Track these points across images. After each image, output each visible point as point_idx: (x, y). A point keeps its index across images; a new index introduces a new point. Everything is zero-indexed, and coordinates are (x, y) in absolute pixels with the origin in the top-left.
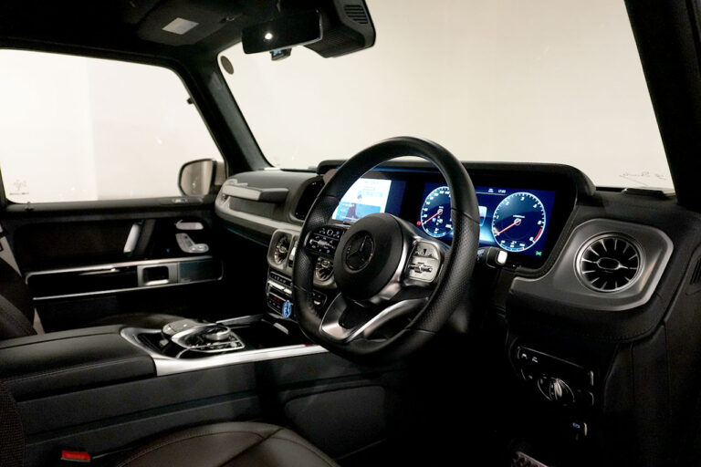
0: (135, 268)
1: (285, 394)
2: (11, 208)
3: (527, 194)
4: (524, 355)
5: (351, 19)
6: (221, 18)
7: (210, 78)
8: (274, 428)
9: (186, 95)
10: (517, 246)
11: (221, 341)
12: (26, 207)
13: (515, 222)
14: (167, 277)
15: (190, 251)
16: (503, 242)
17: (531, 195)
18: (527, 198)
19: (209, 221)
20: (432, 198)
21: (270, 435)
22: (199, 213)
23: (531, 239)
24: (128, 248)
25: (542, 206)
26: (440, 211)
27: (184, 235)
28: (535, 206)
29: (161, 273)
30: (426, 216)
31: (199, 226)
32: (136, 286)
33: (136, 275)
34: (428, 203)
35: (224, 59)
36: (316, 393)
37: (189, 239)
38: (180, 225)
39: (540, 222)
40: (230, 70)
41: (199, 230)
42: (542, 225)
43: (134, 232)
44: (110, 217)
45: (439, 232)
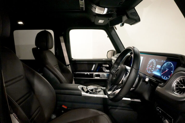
0: (93, 74)
1: (110, 107)
2: (73, 60)
3: (170, 62)
4: (158, 110)
5: (132, 16)
6: (108, 19)
7: (111, 31)
8: (103, 113)
9: (107, 36)
10: (166, 78)
11: (98, 92)
12: (75, 60)
13: (166, 71)
14: (100, 77)
15: (105, 71)
16: (163, 76)
17: (171, 63)
18: (170, 63)
19: (110, 65)
20: (150, 62)
21: (102, 115)
22: (108, 63)
23: (169, 76)
24: (92, 69)
25: (173, 66)
26: (151, 66)
27: (104, 67)
28: (171, 66)
29: (98, 76)
30: (148, 67)
31: (108, 66)
32: (93, 78)
33: (93, 76)
34: (149, 64)
35: (115, 27)
36: (118, 109)
37: (105, 69)
38: (104, 65)
39: (172, 71)
40: (116, 29)
41: (108, 67)
42: (172, 72)
43: (94, 66)
44: (89, 62)
45: (150, 72)
